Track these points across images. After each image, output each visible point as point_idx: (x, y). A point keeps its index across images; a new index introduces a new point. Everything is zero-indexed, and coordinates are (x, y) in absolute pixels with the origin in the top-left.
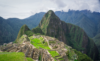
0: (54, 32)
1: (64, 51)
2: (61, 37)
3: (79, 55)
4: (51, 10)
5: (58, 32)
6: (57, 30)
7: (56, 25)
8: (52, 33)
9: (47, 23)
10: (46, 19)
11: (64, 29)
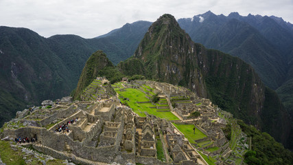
0: (177, 72)
1: (218, 125)
2: (194, 87)
3: (252, 136)
4: (168, 15)
5: (186, 74)
6: (183, 66)
7: (180, 55)
8: (171, 75)
9: (159, 48)
10: (156, 37)
11: (200, 66)
